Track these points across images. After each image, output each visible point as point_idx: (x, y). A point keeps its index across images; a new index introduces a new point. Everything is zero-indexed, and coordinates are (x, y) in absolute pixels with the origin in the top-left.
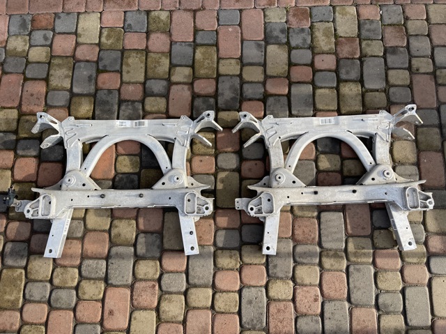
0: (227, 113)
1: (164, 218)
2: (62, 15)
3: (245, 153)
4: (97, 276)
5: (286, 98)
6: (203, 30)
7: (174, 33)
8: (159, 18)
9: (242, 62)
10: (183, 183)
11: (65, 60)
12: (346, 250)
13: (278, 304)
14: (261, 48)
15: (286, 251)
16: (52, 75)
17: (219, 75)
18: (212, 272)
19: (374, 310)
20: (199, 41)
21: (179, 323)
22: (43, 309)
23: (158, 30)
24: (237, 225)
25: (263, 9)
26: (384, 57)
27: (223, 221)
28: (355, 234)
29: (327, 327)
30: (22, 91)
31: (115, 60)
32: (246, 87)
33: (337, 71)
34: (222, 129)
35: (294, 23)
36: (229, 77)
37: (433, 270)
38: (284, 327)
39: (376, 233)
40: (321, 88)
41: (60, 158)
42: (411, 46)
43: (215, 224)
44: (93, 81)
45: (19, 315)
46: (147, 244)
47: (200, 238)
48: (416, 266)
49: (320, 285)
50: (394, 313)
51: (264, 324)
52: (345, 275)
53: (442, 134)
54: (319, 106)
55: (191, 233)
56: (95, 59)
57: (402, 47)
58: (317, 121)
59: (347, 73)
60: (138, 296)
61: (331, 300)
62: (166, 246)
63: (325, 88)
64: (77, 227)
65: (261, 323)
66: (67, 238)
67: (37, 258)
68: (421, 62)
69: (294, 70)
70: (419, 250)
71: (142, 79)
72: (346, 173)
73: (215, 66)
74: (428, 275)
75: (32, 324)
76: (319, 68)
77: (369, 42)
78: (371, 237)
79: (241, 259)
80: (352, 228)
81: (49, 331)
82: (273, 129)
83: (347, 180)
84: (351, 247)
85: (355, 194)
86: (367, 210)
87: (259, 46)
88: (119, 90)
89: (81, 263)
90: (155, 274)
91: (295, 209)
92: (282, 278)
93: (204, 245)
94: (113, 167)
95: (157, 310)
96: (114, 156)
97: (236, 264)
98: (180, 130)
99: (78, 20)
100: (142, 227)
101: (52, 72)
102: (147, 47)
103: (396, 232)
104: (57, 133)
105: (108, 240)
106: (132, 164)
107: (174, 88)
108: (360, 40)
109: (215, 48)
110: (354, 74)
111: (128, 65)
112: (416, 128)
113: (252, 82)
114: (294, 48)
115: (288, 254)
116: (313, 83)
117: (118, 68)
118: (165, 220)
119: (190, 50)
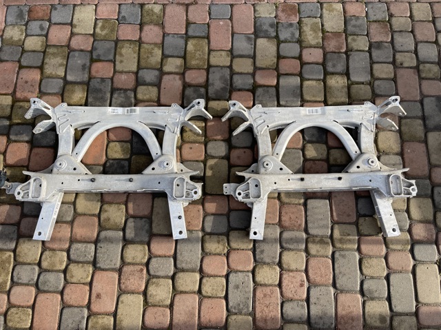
0: (217, 102)
1: (153, 204)
2: (58, 7)
3: (234, 141)
4: (85, 259)
5: (274, 89)
6: (195, 23)
7: (167, 25)
8: (152, 10)
9: (232, 54)
10: (173, 169)
11: (60, 50)
12: (331, 236)
13: (264, 288)
14: (251, 41)
15: (273, 236)
16: (46, 63)
17: (209, 66)
18: (200, 256)
19: (359, 296)
20: (191, 33)
21: (167, 306)
22: (30, 292)
23: (151, 22)
24: (225, 211)
25: (253, 5)
26: (370, 52)
27: (211, 207)
28: (341, 221)
29: (312, 312)
30: (17, 78)
31: (109, 50)
32: (236, 78)
33: (324, 64)
34: (212, 117)
35: (283, 18)
36: (219, 68)
37: (417, 257)
38: (270, 312)
39: (361, 220)
40: (309, 80)
41: (52, 143)
42: (395, 41)
43: (204, 210)
44: (87, 70)
45: (6, 297)
46: (136, 228)
47: (188, 223)
48: (400, 253)
49: (306, 271)
50: (379, 299)
51: (251, 309)
52: (330, 262)
53: (425, 125)
54: (307, 97)
55: (180, 217)
56: (90, 49)
57: (386, 42)
58: (304, 111)
59: (334, 66)
60: (126, 279)
61: (316, 285)
62: (155, 230)
63: (312, 80)
64: (66, 211)
65: (248, 307)
66: (57, 222)
67: (26, 242)
68: (405, 57)
69: (282, 62)
70: (403, 237)
71: (134, 68)
72: (332, 161)
73: (206, 57)
74: (412, 263)
75: (19, 307)
76: (306, 61)
77: (355, 37)
78: (356, 224)
79: (228, 244)
80: (338, 215)
81: (35, 314)
82: (262, 118)
83: (333, 168)
84: (337, 234)
85: (341, 182)
86: (352, 198)
87: (249, 39)
88: (112, 79)
89: (70, 247)
90: (144, 258)
91: (282, 195)
92: (268, 264)
93: (192, 230)
94: (104, 153)
95: (145, 293)
96: (106, 142)
97: (224, 249)
98: (171, 118)
99: (73, 11)
100: (131, 212)
101: (47, 60)
102: (140, 38)
103: (381, 219)
104: (50, 118)
105: (97, 224)
106: (123, 150)
107: (166, 78)
108: (346, 35)
109: (206, 40)
110: (340, 67)
111: (121, 55)
112: (401, 119)
113: (241, 74)
114: (282, 42)
115: (275, 239)
116: (300, 75)
117: (111, 57)
118: (155, 205)
119: (182, 42)
